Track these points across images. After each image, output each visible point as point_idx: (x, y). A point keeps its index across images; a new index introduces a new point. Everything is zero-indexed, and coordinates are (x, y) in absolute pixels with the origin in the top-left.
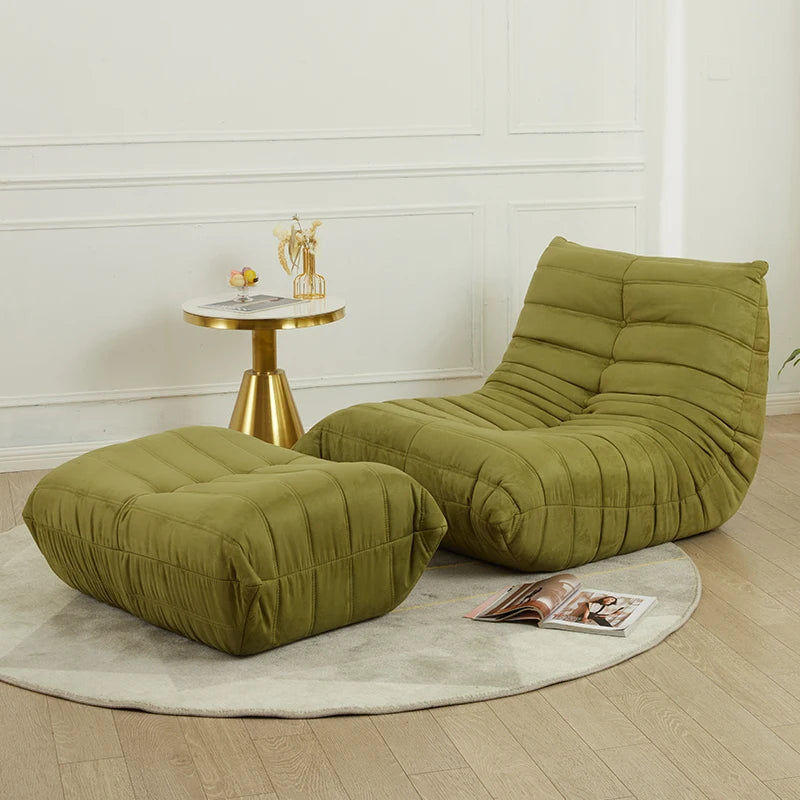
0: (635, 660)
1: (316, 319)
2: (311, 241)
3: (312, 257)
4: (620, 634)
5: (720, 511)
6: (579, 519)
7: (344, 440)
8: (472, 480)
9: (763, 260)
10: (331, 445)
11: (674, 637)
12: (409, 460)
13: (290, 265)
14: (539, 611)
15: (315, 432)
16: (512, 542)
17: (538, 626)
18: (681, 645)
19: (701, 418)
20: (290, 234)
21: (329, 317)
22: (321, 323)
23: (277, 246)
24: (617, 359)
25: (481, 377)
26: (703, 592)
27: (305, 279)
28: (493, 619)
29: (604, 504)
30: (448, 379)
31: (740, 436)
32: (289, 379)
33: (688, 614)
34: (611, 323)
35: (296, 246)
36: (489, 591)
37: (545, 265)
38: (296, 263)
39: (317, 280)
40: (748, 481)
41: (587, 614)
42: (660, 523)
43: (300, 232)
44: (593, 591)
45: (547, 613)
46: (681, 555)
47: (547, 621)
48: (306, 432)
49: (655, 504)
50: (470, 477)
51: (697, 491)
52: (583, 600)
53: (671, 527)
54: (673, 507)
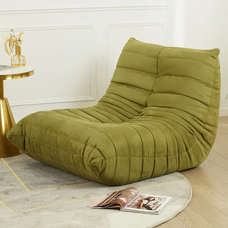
0: (163, 225)
1: (21, 75)
2: (19, 40)
3: (19, 48)
4: (156, 213)
5: (198, 159)
6: (131, 162)
7: (32, 127)
8: (84, 145)
9: (218, 48)
10: (26, 130)
11: (180, 214)
12: (59, 136)
13: (10, 51)
14: (120, 204)
15: (20, 123)
16: (101, 173)
17: (120, 210)
18: (183, 218)
19: (189, 118)
20: (9, 37)
21: (27, 74)
22: (23, 77)
23: (4, 42)
24: (154, 92)
25: (95, 100)
26: (193, 194)
27: (16, 58)
28: (101, 208)
29: (143, 156)
30: (80, 101)
31: (207, 126)
32: (9, 102)
33: (186, 204)
34: (153, 76)
35: (12, 42)
36: (98, 195)
37: (126, 50)
38: (12, 50)
39: (22, 58)
40: (211, 146)
41: (142, 205)
42: (170, 164)
43: (14, 36)
44: (144, 195)
45: (124, 204)
46: (183, 178)
47: (124, 208)
48: (16, 123)
49: (167, 156)
50: (84, 144)
51: (186, 150)
52: (140, 199)
53: (174, 166)
54: (176, 157)
